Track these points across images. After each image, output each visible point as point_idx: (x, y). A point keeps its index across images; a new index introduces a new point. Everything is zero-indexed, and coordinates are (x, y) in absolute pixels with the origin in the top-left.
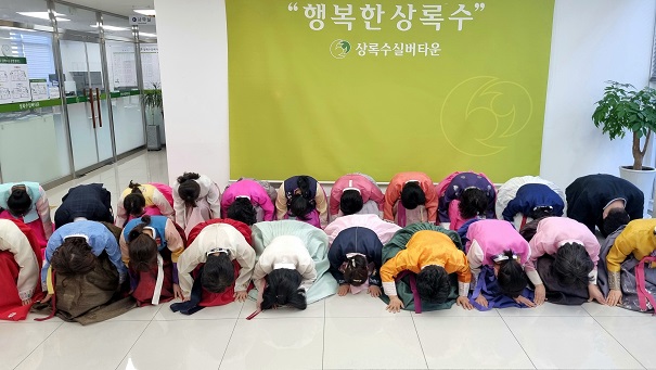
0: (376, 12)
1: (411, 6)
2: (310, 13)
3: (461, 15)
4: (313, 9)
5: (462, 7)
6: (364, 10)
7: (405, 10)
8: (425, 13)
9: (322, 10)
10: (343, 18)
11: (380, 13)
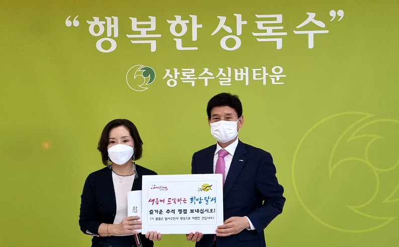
0: (189, 26)
1: (239, 17)
2: (97, 29)
3: (311, 26)
4: (101, 24)
5: (312, 16)
6: (173, 24)
7: (231, 23)
8: (260, 25)
9: (113, 24)
10: (143, 34)
11: (195, 26)
